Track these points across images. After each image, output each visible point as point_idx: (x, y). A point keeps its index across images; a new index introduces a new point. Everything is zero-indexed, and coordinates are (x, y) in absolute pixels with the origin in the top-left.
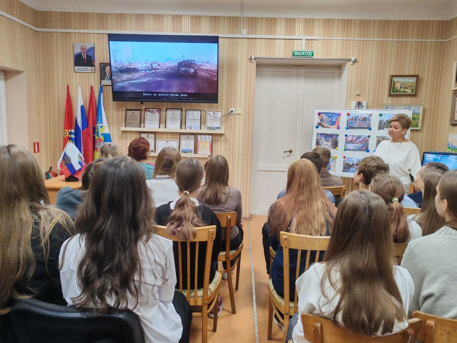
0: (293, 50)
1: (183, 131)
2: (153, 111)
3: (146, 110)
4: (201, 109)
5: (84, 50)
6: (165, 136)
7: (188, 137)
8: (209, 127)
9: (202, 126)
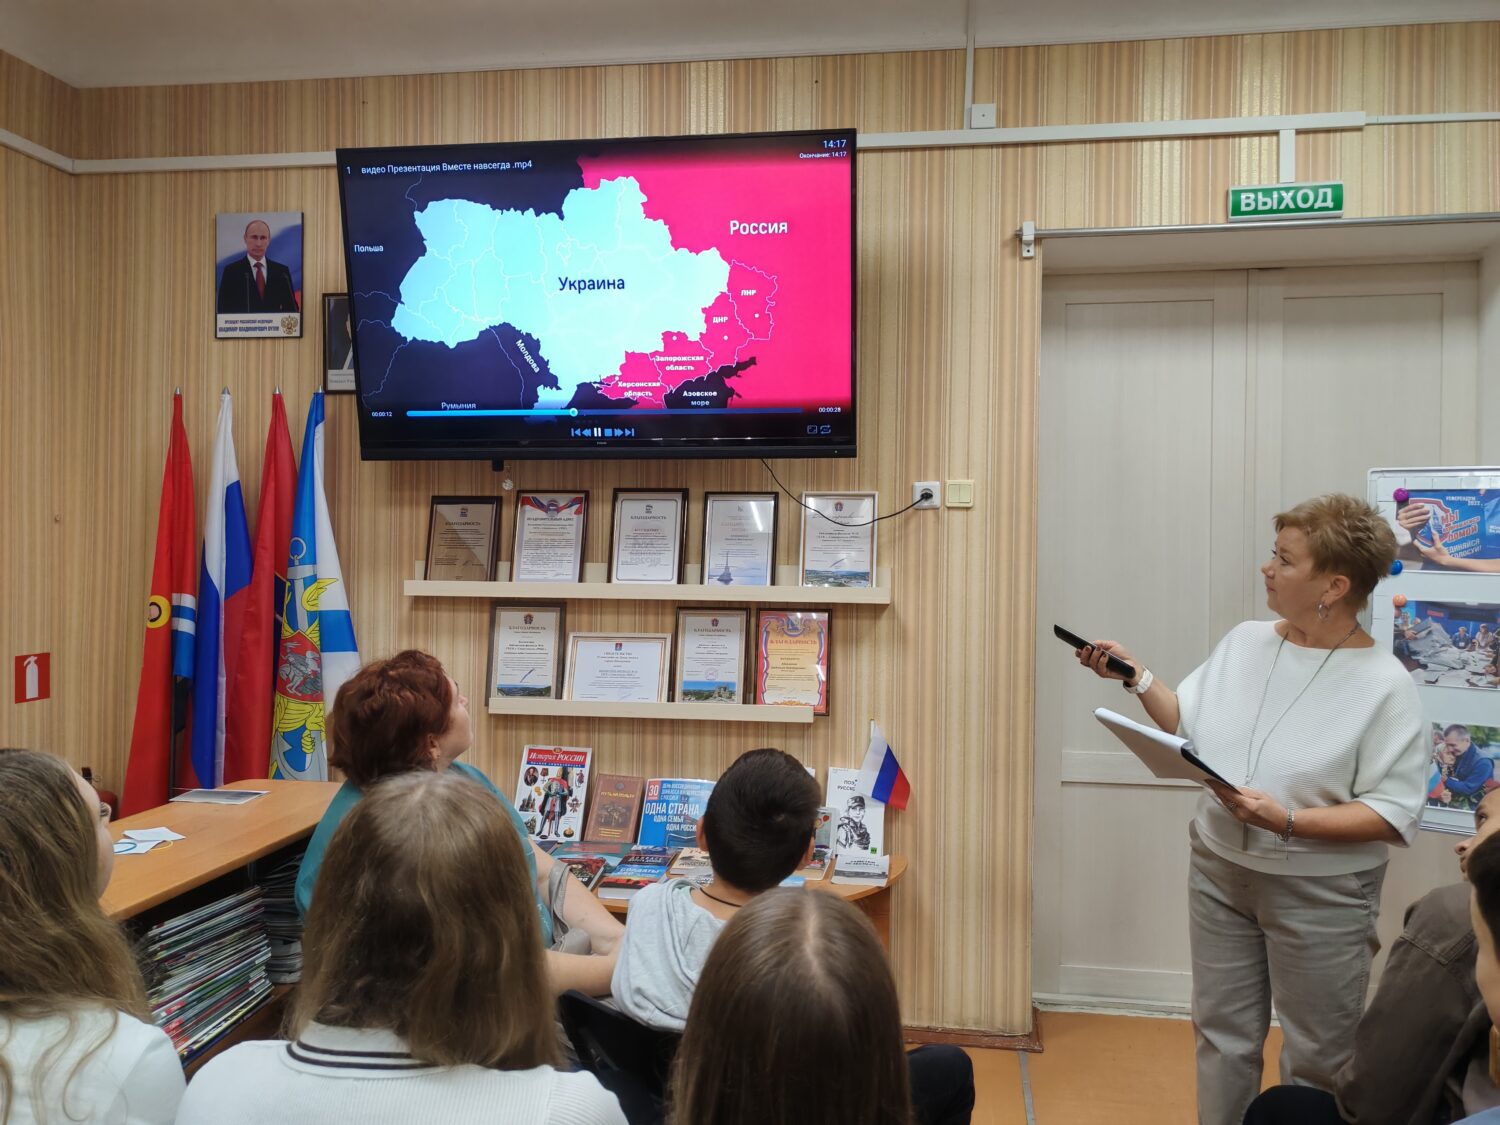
0: (1232, 188)
1: (691, 592)
2: (553, 503)
3: (522, 497)
4: (777, 489)
5: (259, 242)
6: (609, 619)
7: (715, 623)
8: (815, 572)
9: (783, 570)
